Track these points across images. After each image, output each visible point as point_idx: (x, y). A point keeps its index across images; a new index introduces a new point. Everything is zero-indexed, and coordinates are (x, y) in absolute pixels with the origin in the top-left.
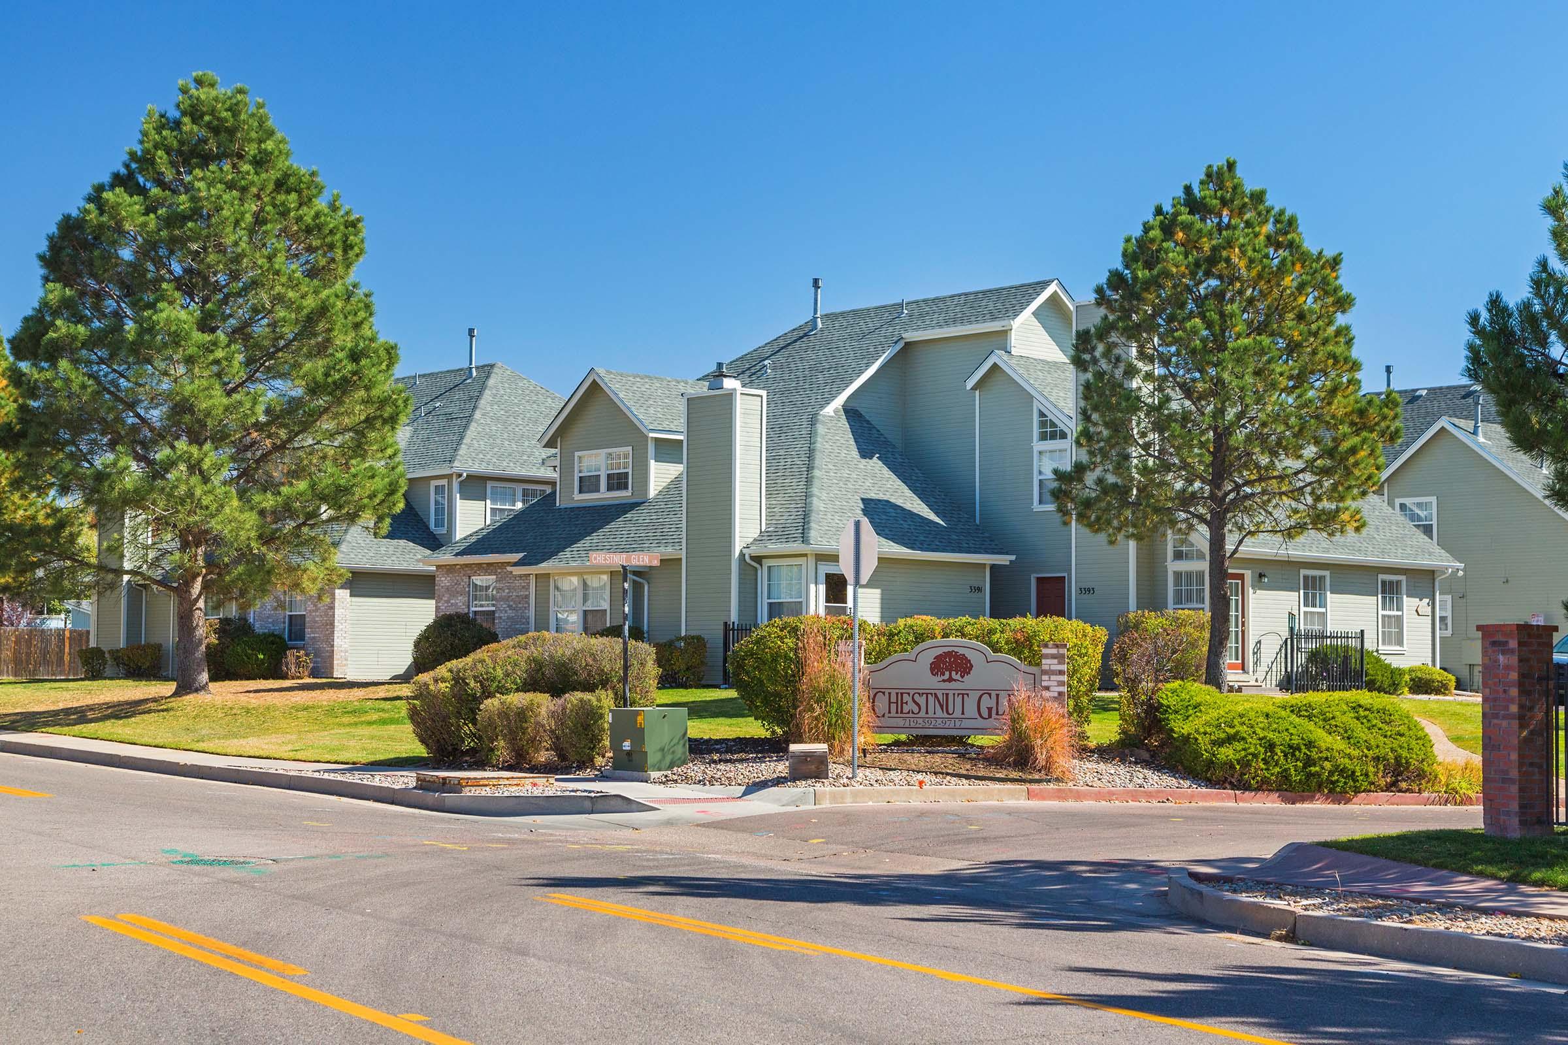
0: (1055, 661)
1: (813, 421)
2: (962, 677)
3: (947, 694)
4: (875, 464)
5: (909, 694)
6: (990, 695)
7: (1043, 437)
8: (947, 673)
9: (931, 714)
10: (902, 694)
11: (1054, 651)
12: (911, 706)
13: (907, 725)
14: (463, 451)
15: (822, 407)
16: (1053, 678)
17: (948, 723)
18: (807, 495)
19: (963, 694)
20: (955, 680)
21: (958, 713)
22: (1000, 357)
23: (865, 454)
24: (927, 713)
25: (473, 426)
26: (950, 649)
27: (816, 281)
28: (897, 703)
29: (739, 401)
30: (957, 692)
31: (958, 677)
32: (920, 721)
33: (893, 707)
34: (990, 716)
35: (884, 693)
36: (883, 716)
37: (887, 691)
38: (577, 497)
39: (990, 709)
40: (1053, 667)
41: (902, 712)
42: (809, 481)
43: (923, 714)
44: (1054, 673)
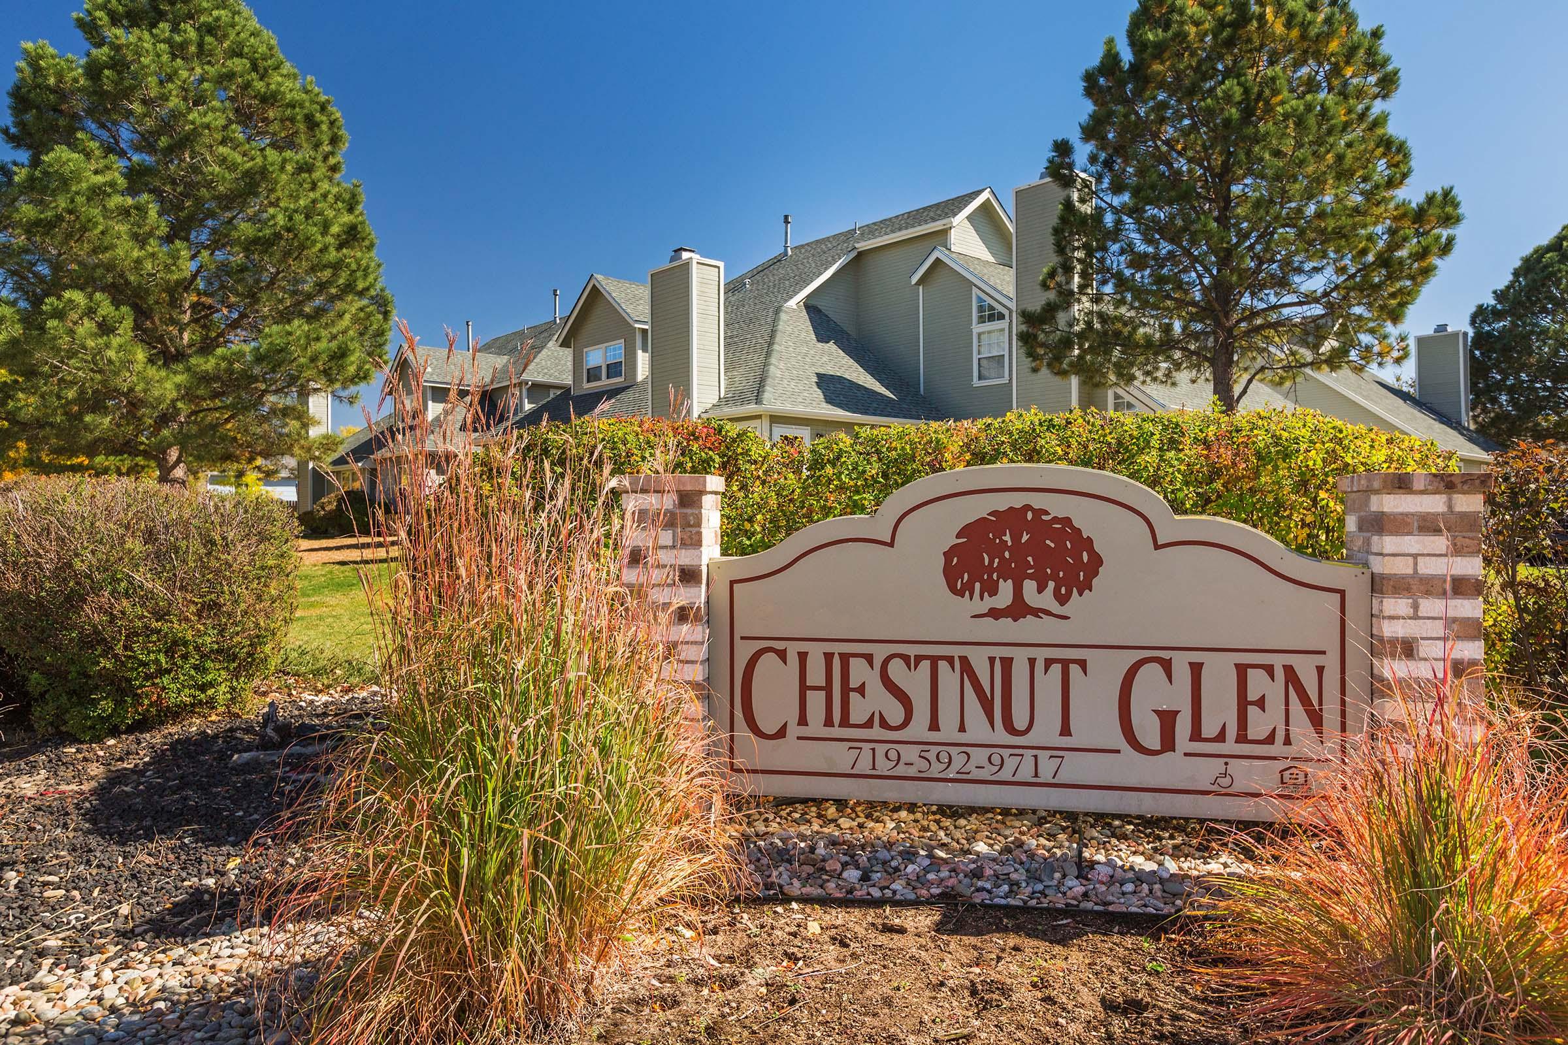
0: (1440, 543)
1: (778, 311)
2: (1062, 600)
3: (1007, 663)
4: (831, 346)
5: (869, 658)
6: (1167, 665)
7: (982, 320)
8: (1006, 589)
9: (948, 729)
10: (845, 658)
11: (1434, 504)
12: (878, 700)
13: (864, 766)
14: (531, 367)
15: (786, 301)
16: (1431, 606)
17: (1011, 763)
18: (766, 365)
19: (1065, 664)
20: (1036, 612)
21: (1046, 731)
22: (941, 252)
23: (822, 338)
24: (934, 726)
25: (544, 352)
26: (1017, 500)
27: (786, 217)
28: (828, 688)
29: (695, 267)
30: (1041, 654)
31: (1047, 600)
32: (910, 753)
33: (816, 701)
34: (1168, 744)
35: (782, 655)
36: (781, 733)
37: (793, 649)
38: (586, 385)
39: (1167, 719)
40: (1428, 567)
41: (845, 722)
42: (768, 354)
43: (919, 728)
44: (1430, 586)
